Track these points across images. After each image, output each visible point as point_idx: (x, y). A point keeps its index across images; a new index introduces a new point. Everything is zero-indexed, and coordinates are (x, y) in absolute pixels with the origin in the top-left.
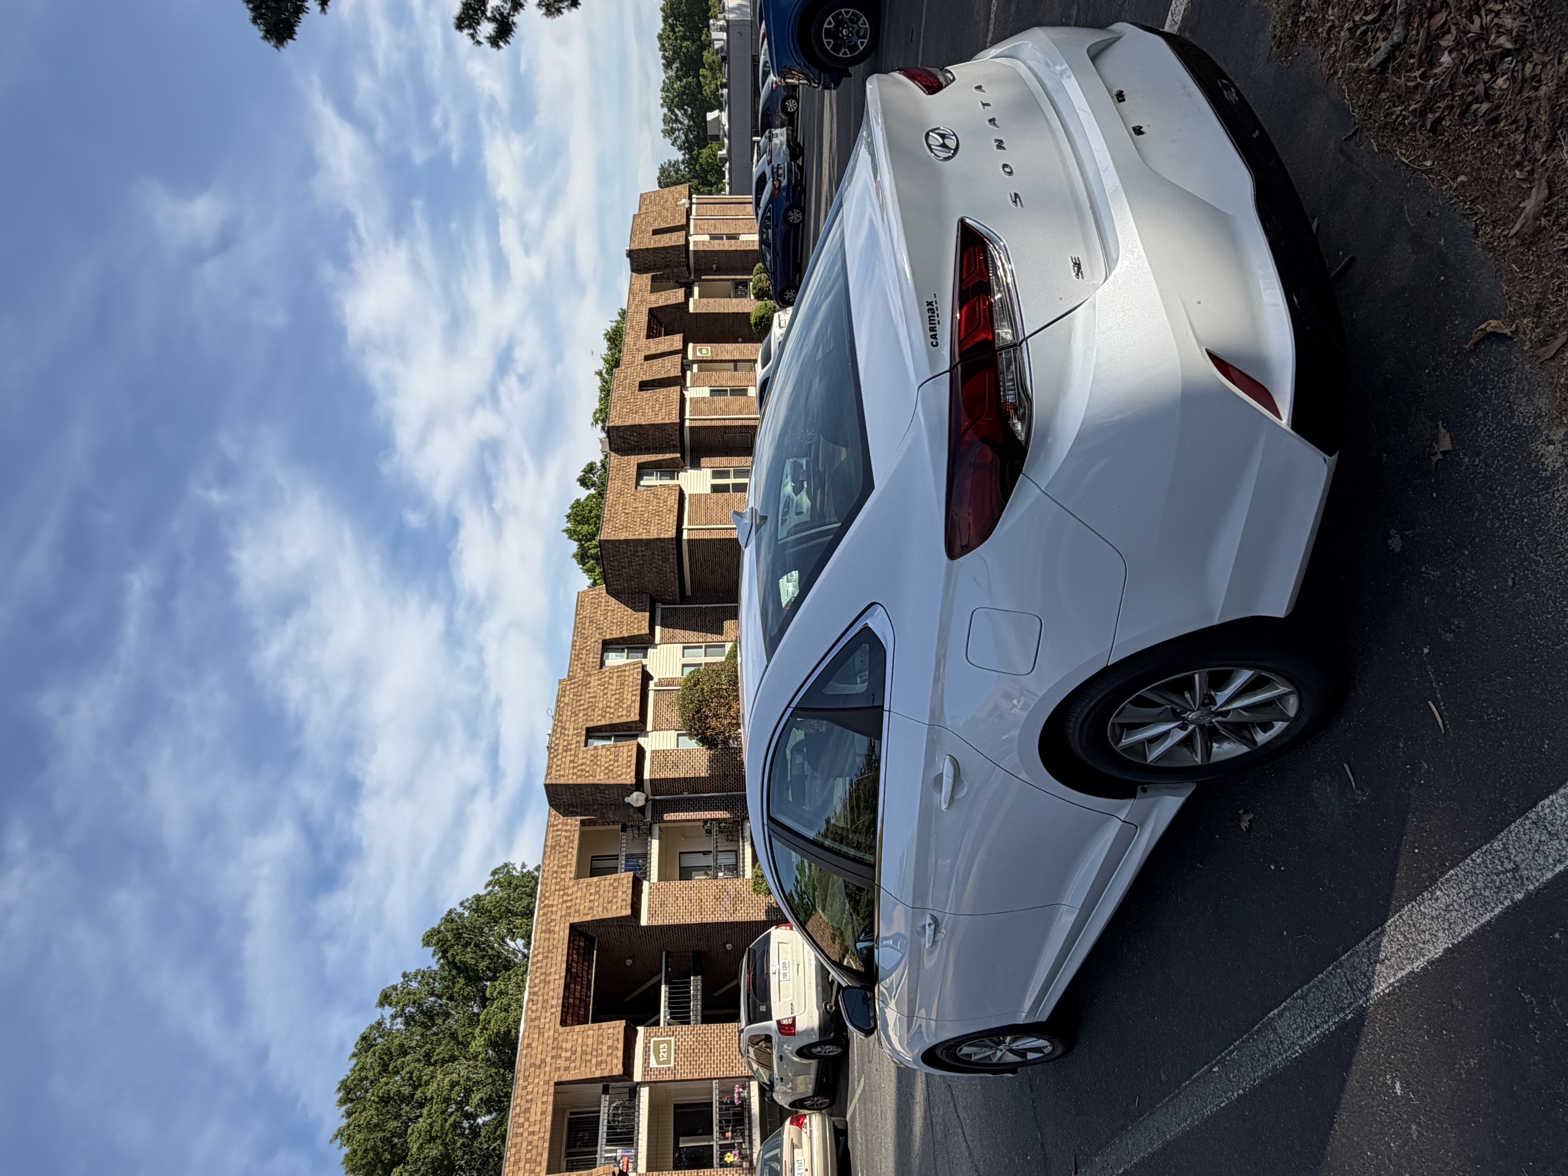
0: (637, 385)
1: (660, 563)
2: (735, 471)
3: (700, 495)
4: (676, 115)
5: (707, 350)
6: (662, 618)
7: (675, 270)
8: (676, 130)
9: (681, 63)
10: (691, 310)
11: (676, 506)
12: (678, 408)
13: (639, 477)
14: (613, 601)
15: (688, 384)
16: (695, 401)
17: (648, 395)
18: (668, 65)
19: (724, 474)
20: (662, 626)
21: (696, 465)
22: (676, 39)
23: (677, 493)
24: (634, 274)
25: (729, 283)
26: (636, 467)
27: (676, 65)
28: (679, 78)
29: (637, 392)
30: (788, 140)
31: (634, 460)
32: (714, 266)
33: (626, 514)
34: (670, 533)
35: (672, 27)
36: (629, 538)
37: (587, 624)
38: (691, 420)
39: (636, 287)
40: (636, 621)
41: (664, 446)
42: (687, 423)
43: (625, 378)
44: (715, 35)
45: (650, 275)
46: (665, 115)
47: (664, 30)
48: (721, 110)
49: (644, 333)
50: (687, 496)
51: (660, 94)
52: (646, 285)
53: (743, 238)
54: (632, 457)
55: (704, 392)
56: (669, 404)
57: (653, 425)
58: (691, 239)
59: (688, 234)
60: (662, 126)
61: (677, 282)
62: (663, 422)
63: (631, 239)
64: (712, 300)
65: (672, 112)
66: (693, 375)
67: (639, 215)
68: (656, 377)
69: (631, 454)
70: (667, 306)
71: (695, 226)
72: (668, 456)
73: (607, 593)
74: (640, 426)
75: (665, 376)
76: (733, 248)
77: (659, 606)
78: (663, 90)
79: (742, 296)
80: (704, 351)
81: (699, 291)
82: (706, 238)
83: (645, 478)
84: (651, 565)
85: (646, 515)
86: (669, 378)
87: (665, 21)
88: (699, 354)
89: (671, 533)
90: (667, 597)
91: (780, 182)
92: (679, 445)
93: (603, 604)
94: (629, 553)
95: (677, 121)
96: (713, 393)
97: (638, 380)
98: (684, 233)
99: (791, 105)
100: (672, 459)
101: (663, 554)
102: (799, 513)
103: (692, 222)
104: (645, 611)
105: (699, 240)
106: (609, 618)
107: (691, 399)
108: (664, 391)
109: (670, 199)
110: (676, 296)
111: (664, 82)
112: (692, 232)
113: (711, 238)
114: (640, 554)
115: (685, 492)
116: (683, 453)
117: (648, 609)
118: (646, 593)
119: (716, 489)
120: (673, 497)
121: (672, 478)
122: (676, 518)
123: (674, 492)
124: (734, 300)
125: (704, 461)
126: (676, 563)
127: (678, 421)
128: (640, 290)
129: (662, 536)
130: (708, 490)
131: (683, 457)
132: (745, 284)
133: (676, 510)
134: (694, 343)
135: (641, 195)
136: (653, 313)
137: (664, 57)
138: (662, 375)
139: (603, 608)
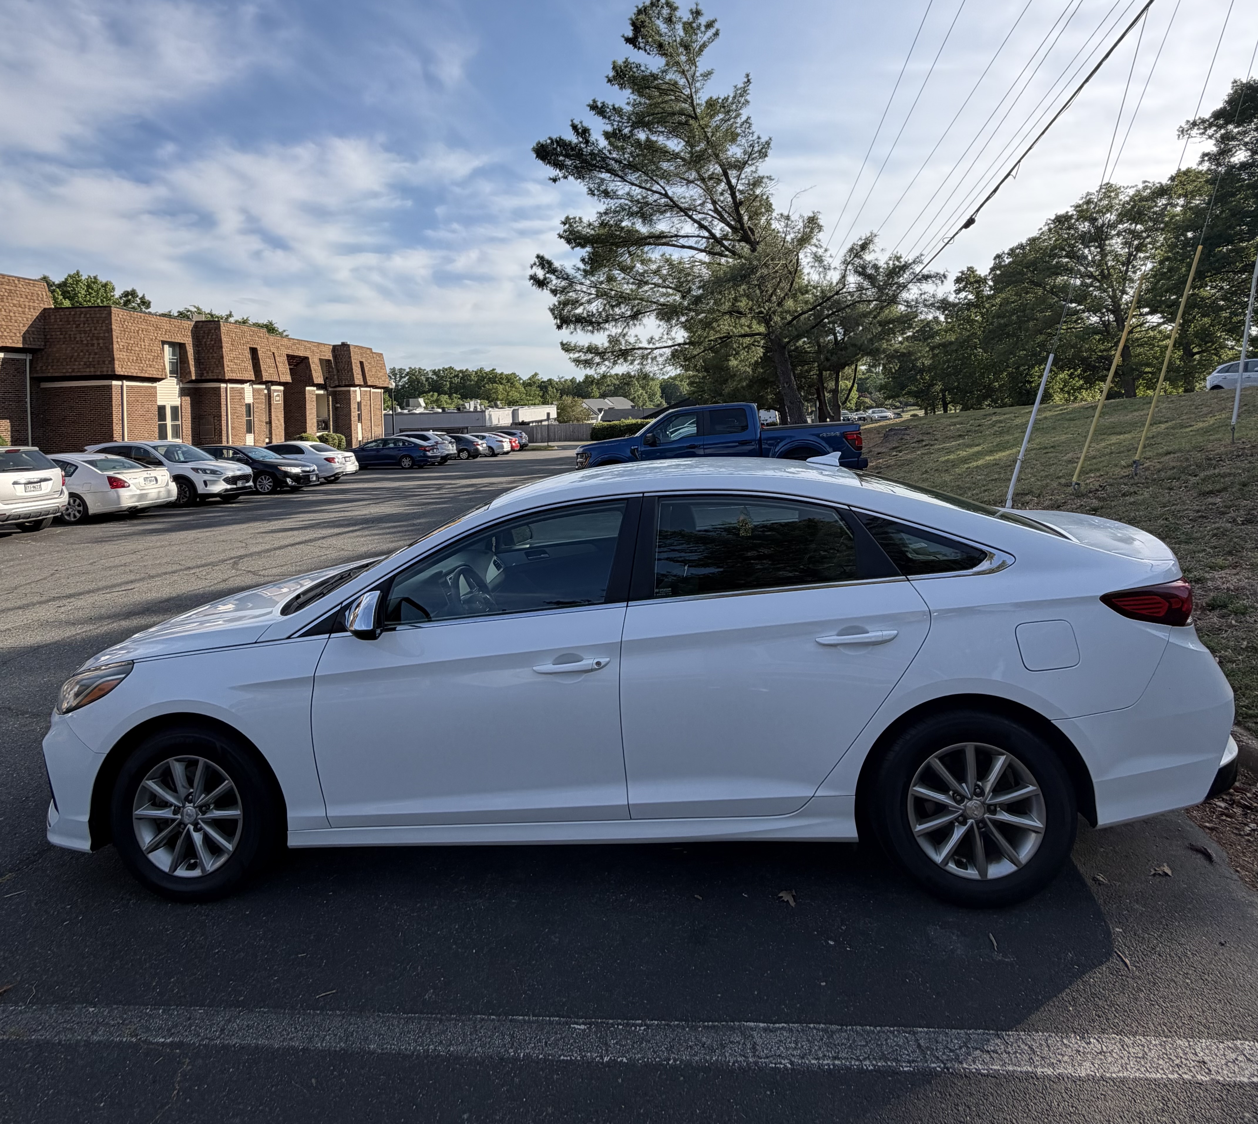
0: (255, 346)
1: (85, 360)
2: (177, 426)
3: (155, 396)
4: (404, 377)
5: (279, 401)
6: (13, 360)
7: (336, 377)
8: (395, 377)
9: (437, 381)
10: (307, 388)
11: (147, 375)
12: (237, 378)
13: (172, 344)
14: (36, 314)
15: (255, 386)
16: (241, 392)
17: (247, 355)
18: (434, 372)
19: (175, 417)
20: (4, 359)
21: (183, 393)
22: (450, 378)
23: (160, 377)
24: (331, 347)
25: (326, 415)
26: (182, 342)
27: (435, 377)
28: (427, 379)
29: (249, 346)
30: (451, 454)
31: (188, 342)
32: (339, 405)
33: (138, 331)
34: (120, 369)
35: (457, 376)
36: (114, 333)
37: (7, 287)
38: (226, 388)
39: (323, 348)
40: (12, 334)
41: (202, 366)
42: (223, 385)
43: (260, 337)
44: (472, 403)
45: (331, 358)
46: (405, 370)
47: (455, 371)
48: (425, 408)
49: (291, 352)
50: (155, 385)
51: (417, 367)
52: (325, 356)
53: (359, 425)
54: (191, 339)
55: (249, 398)
56: (241, 371)
57: (222, 357)
58: (357, 389)
59: (360, 386)
60: (397, 367)
61: (327, 378)
62: (225, 366)
63: (356, 346)
64: (315, 403)
65: (407, 375)
66: (262, 390)
67: (372, 352)
68: (261, 361)
69: (193, 338)
70: (311, 370)
71: (366, 391)
72: (193, 369)
73: (45, 309)
74: (222, 347)
75: (262, 369)
76: (352, 419)
77: (28, 357)
78: (420, 369)
79: (318, 425)
80: (278, 398)
81: (321, 395)
82: (359, 399)
83: (171, 349)
84: (82, 351)
85: (137, 349)
86: (261, 371)
87: (461, 371)
88: (275, 394)
89: (119, 371)
90: (40, 365)
91: (429, 451)
92: (203, 378)
93: (31, 304)
94: (96, 332)
95: (401, 377)
96: (248, 406)
97: (258, 347)
98: (363, 383)
99: (464, 455)
100: (190, 372)
101: (96, 363)
102: (205, 483)
103: (368, 389)
104: (23, 344)
105: (357, 394)
106: (15, 308)
107: (243, 388)
108: (250, 367)
109: (381, 374)
110: (318, 377)
111: (425, 370)
112: (362, 389)
113: (358, 403)
114: (95, 342)
115: (158, 383)
116: (196, 381)
117: (26, 346)
118: (45, 345)
119: (162, 409)
120: (155, 372)
121: (171, 372)
122: (135, 375)
123: (160, 373)
124: (315, 421)
125: (188, 399)
126: (84, 374)
127: (227, 378)
128: (321, 351)
129: (116, 362)
130: (160, 403)
131: (192, 381)
132: (326, 428)
133: (142, 375)
134: (284, 391)
135: (382, 354)
136: (304, 360)
137: (439, 370)
138: (263, 367)
139: (27, 304)
